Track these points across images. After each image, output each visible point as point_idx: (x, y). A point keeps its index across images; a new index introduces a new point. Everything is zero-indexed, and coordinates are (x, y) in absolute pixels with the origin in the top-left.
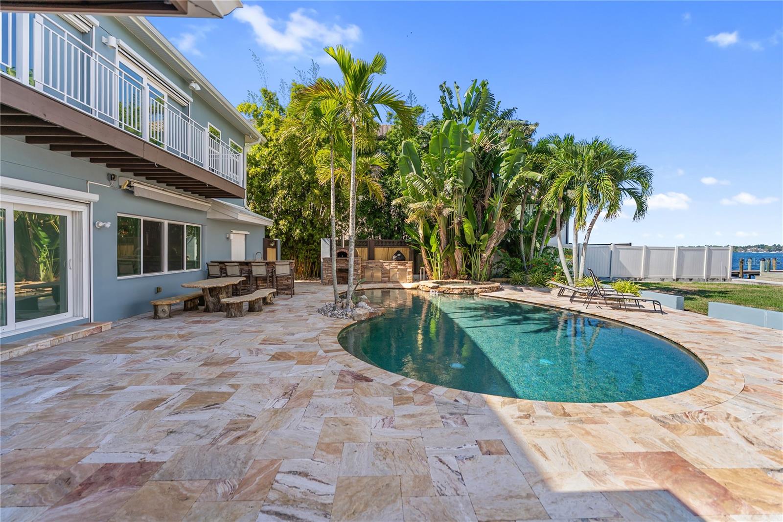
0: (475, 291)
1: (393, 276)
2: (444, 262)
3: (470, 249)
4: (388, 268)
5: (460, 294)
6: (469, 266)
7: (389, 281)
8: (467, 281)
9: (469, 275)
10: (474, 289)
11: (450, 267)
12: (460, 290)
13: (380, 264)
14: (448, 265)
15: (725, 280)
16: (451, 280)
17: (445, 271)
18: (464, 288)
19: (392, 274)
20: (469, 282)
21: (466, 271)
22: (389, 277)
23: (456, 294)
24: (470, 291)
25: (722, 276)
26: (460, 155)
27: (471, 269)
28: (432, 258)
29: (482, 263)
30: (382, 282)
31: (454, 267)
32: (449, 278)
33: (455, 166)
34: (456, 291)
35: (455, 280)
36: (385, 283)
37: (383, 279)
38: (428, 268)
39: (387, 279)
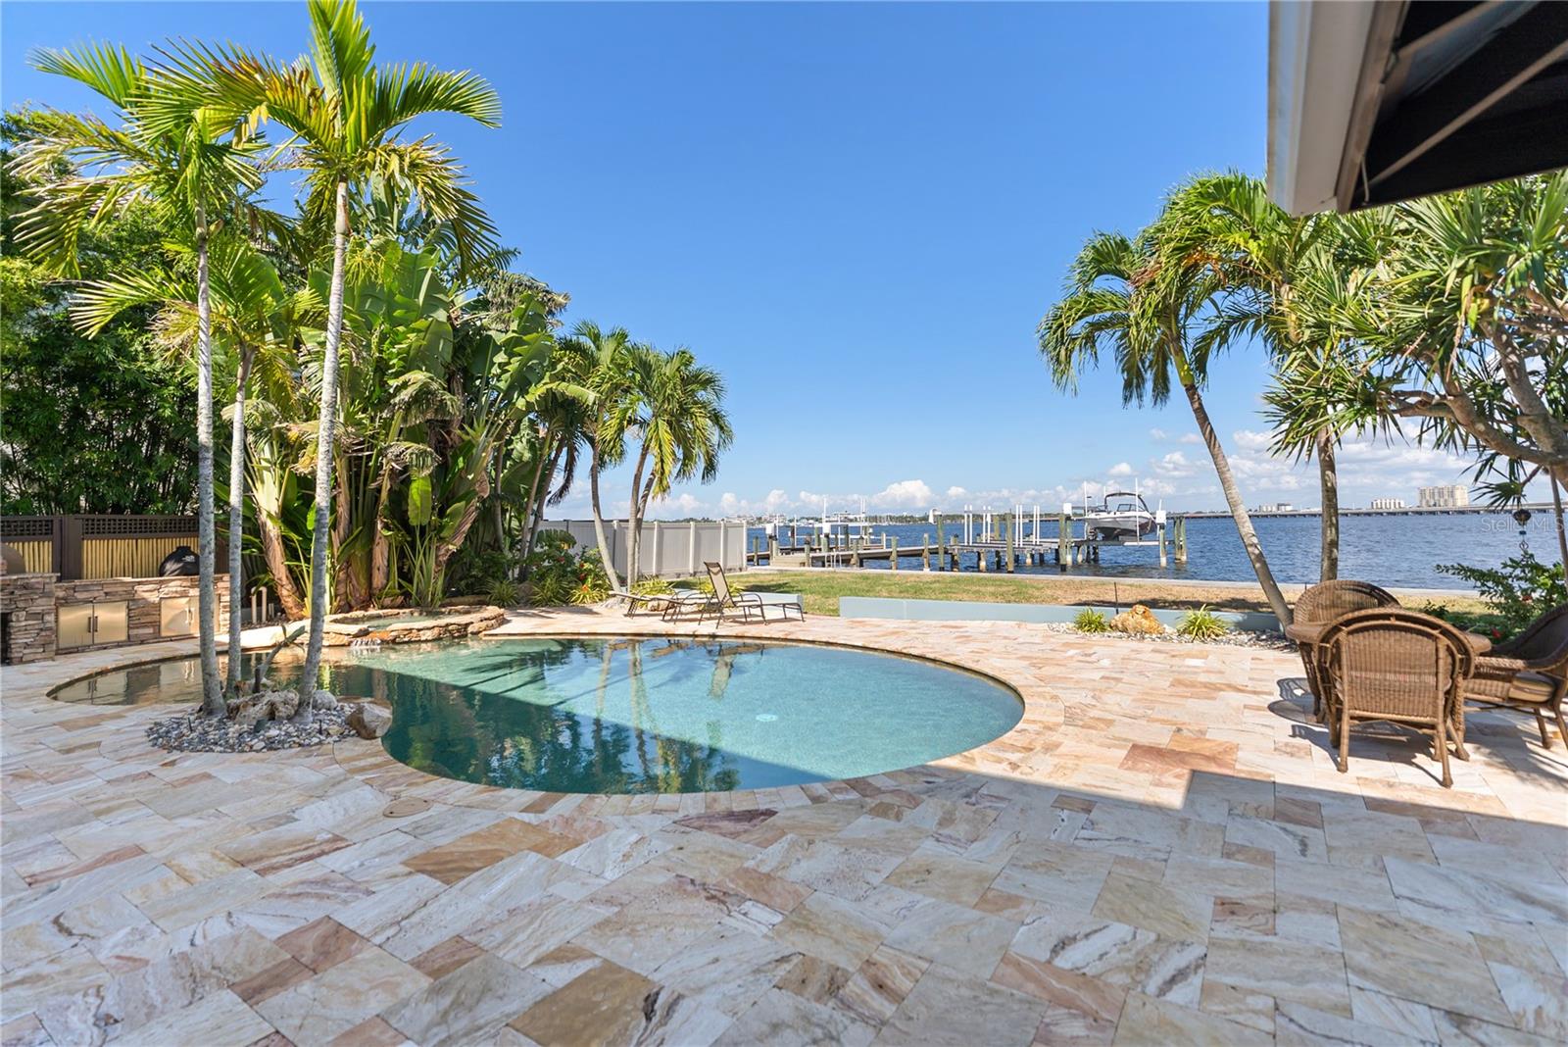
0: (470, 629)
1: (173, 620)
2: (340, 570)
3: (411, 538)
4: (153, 598)
5: (438, 639)
6: (406, 576)
7: (157, 637)
8: (407, 611)
9: (407, 595)
10: (467, 625)
11: (354, 582)
12: (436, 631)
13: (120, 589)
14: (348, 576)
15: (741, 570)
16: (360, 613)
17: (342, 590)
18: (447, 625)
19: (166, 616)
20: (412, 613)
21: (400, 586)
22: (157, 625)
23: (426, 641)
24: (458, 631)
25: (737, 565)
26: (421, 324)
27: (411, 582)
28: (307, 561)
29: (437, 565)
30: (130, 641)
31: (363, 580)
32: (350, 609)
33: (410, 347)
34: (428, 635)
35: (372, 611)
36: (142, 643)
37: (134, 632)
38: (289, 587)
39: (151, 631)
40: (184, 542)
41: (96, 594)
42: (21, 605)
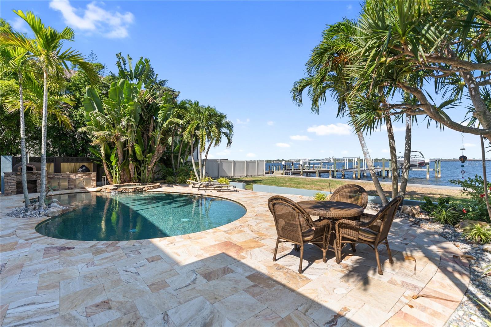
0: (144, 189)
1: (79, 183)
2: (121, 172)
3: (139, 163)
4: (74, 178)
6: (139, 174)
7: (76, 188)
8: (138, 184)
9: (140, 179)
10: (143, 188)
11: (126, 175)
12: (133, 189)
13: (66, 175)
14: (124, 174)
15: (263, 175)
16: (127, 184)
17: (122, 177)
18: (137, 188)
19: (78, 182)
20: (139, 184)
21: (138, 177)
22: (75, 185)
23: (130, 192)
24: (140, 190)
25: (262, 174)
26: (131, 103)
27: (141, 176)
28: (112, 169)
29: (148, 171)
30: (69, 189)
31: (129, 175)
32: (125, 182)
33: (128, 110)
34: (131, 190)
35: (130, 184)
36: (72, 189)
37: (70, 186)
38: (109, 176)
39: (74, 186)
40: (84, 164)
41: (60, 176)
42: (39, 178)
